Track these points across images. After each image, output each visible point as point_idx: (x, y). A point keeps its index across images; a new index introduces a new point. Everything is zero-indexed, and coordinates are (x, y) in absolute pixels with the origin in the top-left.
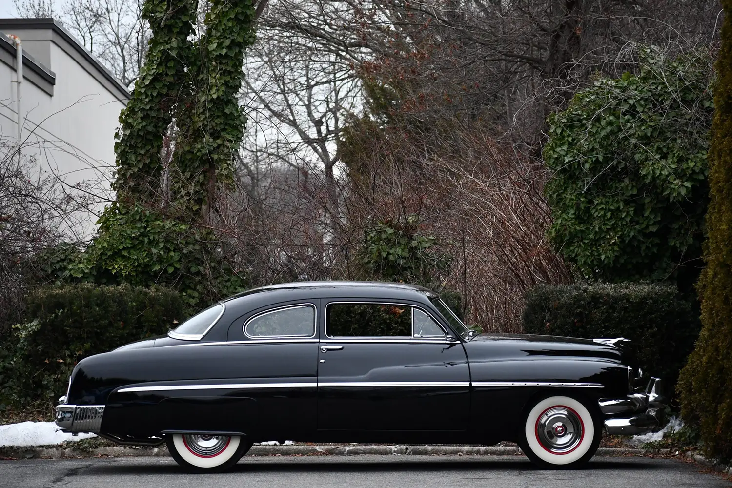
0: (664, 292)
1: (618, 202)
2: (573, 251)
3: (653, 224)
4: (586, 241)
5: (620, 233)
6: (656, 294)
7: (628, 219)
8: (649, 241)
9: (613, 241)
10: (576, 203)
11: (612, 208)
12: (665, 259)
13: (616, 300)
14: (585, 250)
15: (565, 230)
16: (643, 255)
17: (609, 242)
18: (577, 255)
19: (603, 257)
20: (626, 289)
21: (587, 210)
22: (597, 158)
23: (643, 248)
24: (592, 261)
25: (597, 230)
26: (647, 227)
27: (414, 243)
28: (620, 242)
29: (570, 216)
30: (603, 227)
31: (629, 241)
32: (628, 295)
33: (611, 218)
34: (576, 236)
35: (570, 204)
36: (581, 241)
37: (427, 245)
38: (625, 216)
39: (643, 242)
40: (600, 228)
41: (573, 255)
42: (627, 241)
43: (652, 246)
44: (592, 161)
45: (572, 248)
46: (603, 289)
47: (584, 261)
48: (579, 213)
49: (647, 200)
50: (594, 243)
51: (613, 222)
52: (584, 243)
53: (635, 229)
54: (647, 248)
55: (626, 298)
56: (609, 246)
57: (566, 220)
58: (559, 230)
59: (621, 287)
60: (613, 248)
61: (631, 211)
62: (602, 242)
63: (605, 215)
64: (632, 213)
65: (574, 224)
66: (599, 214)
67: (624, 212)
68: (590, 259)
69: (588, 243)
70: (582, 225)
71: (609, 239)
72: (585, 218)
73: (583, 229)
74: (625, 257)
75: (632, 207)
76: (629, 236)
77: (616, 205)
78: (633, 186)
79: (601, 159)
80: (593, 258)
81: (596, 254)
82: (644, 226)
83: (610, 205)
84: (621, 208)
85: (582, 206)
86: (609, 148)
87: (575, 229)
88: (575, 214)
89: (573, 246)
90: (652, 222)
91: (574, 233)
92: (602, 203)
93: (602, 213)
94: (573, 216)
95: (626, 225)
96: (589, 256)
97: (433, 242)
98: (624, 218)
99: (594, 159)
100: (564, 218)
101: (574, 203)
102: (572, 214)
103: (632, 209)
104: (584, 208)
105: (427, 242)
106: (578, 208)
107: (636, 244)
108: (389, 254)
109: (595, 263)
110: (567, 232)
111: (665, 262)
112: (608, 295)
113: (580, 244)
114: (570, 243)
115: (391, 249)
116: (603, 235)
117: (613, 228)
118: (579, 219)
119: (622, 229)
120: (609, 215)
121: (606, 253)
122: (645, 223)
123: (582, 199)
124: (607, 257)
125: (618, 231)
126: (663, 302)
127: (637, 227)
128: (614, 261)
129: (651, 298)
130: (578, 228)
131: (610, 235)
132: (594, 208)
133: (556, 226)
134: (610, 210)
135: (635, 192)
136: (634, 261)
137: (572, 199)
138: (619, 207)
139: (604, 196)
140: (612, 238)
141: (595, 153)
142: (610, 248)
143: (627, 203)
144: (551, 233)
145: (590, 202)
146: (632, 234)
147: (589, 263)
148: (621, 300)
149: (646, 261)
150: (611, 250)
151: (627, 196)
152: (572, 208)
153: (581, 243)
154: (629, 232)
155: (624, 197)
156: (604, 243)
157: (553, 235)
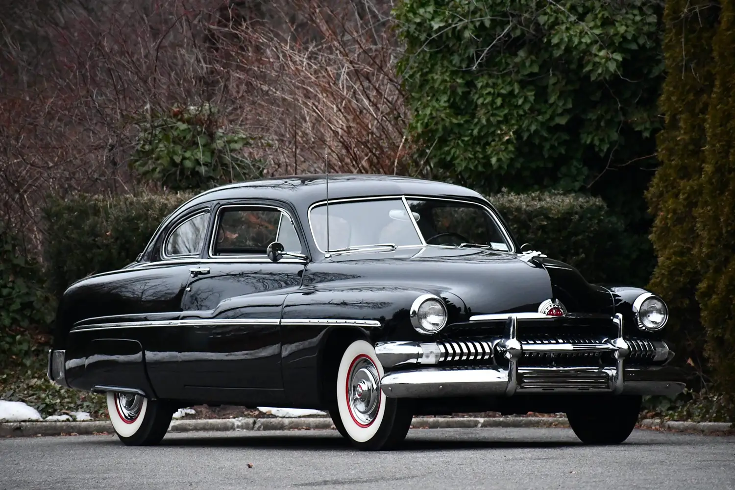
0: (592, 206)
1: (511, 84)
2: (448, 152)
3: (561, 115)
4: (466, 139)
5: (516, 127)
6: (581, 207)
7: (527, 107)
8: (556, 137)
9: (507, 138)
10: (451, 87)
11: (503, 91)
12: (575, 163)
13: (532, 215)
14: (466, 150)
15: (436, 124)
16: (546, 156)
17: (500, 140)
18: (453, 158)
19: (494, 160)
20: (540, 200)
21: (466, 95)
22: (482, 24)
23: (547, 146)
24: (476, 167)
25: (484, 121)
26: (552, 118)
27: (219, 144)
28: (516, 139)
29: (442, 104)
30: (492, 119)
31: (528, 137)
32: (546, 209)
33: (502, 106)
34: (452, 131)
35: (442, 88)
36: (459, 138)
37: (237, 146)
38: (523, 103)
39: (546, 139)
40: (488, 120)
41: (449, 158)
42: (525, 138)
43: (559, 144)
44: (475, 26)
45: (446, 149)
46: (511, 201)
47: (466, 167)
48: (454, 100)
49: (552, 81)
50: (476, 141)
51: (506, 111)
52: (463, 141)
53: (537, 120)
54: (552, 147)
55: (543, 213)
56: (501, 145)
57: (437, 110)
58: (427, 125)
59: (533, 199)
60: (506, 148)
61: (531, 95)
62: (490, 139)
63: (493, 102)
64: (532, 98)
65: (448, 115)
66: (485, 99)
67: (520, 98)
68: (472, 163)
69: (468, 140)
70: (459, 117)
71: (502, 134)
72: (463, 107)
73: (462, 122)
74: (521, 160)
75: (531, 91)
76: (528, 130)
77: (509, 88)
78: (532, 62)
79: (487, 24)
80: (476, 162)
81: (481, 156)
82: (547, 116)
83: (499, 88)
84: (517, 91)
85: (460, 91)
86: (498, 8)
87: (451, 122)
88: (448, 101)
89: (448, 146)
90: (560, 111)
91: (449, 128)
92: (487, 85)
93: (489, 99)
94: (446, 104)
95: (524, 116)
96: (470, 159)
97: (245, 142)
98: (520, 106)
99: (478, 24)
100: (434, 107)
101: (448, 86)
102: (445, 102)
103: (533, 93)
104: (463, 93)
105: (236, 142)
106: (454, 92)
107: (537, 141)
108: (184, 158)
109: (480, 168)
110: (440, 127)
111: (575, 166)
112: (518, 209)
113: (458, 143)
114: (443, 141)
115: (185, 152)
116: (492, 129)
117: (506, 120)
118: (455, 108)
119: (517, 121)
120: (499, 101)
121: (497, 154)
122: (550, 112)
123: (459, 81)
124: (499, 160)
125: (513, 125)
126: (590, 219)
127: (540, 118)
128: (508, 166)
129: (576, 213)
130: (455, 121)
131: (502, 130)
132: (476, 93)
133: (424, 119)
134: (499, 95)
135: (536, 69)
136: (533, 165)
137: (444, 81)
138: (513, 91)
139: (490, 76)
140: (506, 134)
141: (478, 15)
142: (503, 147)
143: (523, 84)
144: (416, 128)
145: (470, 84)
146: (533, 128)
147: (473, 168)
148: (536, 216)
149: (550, 165)
150: (504, 150)
151: (524, 76)
152: (445, 92)
153: (460, 142)
154: (530, 125)
155: (520, 77)
156: (494, 140)
157: (420, 130)
